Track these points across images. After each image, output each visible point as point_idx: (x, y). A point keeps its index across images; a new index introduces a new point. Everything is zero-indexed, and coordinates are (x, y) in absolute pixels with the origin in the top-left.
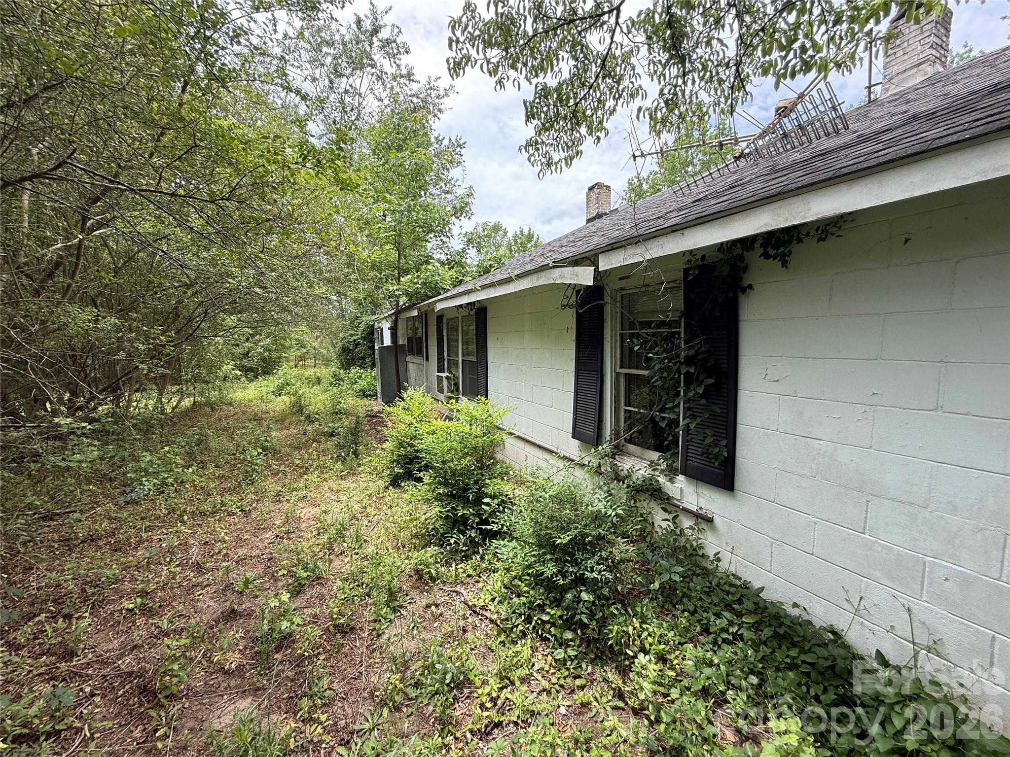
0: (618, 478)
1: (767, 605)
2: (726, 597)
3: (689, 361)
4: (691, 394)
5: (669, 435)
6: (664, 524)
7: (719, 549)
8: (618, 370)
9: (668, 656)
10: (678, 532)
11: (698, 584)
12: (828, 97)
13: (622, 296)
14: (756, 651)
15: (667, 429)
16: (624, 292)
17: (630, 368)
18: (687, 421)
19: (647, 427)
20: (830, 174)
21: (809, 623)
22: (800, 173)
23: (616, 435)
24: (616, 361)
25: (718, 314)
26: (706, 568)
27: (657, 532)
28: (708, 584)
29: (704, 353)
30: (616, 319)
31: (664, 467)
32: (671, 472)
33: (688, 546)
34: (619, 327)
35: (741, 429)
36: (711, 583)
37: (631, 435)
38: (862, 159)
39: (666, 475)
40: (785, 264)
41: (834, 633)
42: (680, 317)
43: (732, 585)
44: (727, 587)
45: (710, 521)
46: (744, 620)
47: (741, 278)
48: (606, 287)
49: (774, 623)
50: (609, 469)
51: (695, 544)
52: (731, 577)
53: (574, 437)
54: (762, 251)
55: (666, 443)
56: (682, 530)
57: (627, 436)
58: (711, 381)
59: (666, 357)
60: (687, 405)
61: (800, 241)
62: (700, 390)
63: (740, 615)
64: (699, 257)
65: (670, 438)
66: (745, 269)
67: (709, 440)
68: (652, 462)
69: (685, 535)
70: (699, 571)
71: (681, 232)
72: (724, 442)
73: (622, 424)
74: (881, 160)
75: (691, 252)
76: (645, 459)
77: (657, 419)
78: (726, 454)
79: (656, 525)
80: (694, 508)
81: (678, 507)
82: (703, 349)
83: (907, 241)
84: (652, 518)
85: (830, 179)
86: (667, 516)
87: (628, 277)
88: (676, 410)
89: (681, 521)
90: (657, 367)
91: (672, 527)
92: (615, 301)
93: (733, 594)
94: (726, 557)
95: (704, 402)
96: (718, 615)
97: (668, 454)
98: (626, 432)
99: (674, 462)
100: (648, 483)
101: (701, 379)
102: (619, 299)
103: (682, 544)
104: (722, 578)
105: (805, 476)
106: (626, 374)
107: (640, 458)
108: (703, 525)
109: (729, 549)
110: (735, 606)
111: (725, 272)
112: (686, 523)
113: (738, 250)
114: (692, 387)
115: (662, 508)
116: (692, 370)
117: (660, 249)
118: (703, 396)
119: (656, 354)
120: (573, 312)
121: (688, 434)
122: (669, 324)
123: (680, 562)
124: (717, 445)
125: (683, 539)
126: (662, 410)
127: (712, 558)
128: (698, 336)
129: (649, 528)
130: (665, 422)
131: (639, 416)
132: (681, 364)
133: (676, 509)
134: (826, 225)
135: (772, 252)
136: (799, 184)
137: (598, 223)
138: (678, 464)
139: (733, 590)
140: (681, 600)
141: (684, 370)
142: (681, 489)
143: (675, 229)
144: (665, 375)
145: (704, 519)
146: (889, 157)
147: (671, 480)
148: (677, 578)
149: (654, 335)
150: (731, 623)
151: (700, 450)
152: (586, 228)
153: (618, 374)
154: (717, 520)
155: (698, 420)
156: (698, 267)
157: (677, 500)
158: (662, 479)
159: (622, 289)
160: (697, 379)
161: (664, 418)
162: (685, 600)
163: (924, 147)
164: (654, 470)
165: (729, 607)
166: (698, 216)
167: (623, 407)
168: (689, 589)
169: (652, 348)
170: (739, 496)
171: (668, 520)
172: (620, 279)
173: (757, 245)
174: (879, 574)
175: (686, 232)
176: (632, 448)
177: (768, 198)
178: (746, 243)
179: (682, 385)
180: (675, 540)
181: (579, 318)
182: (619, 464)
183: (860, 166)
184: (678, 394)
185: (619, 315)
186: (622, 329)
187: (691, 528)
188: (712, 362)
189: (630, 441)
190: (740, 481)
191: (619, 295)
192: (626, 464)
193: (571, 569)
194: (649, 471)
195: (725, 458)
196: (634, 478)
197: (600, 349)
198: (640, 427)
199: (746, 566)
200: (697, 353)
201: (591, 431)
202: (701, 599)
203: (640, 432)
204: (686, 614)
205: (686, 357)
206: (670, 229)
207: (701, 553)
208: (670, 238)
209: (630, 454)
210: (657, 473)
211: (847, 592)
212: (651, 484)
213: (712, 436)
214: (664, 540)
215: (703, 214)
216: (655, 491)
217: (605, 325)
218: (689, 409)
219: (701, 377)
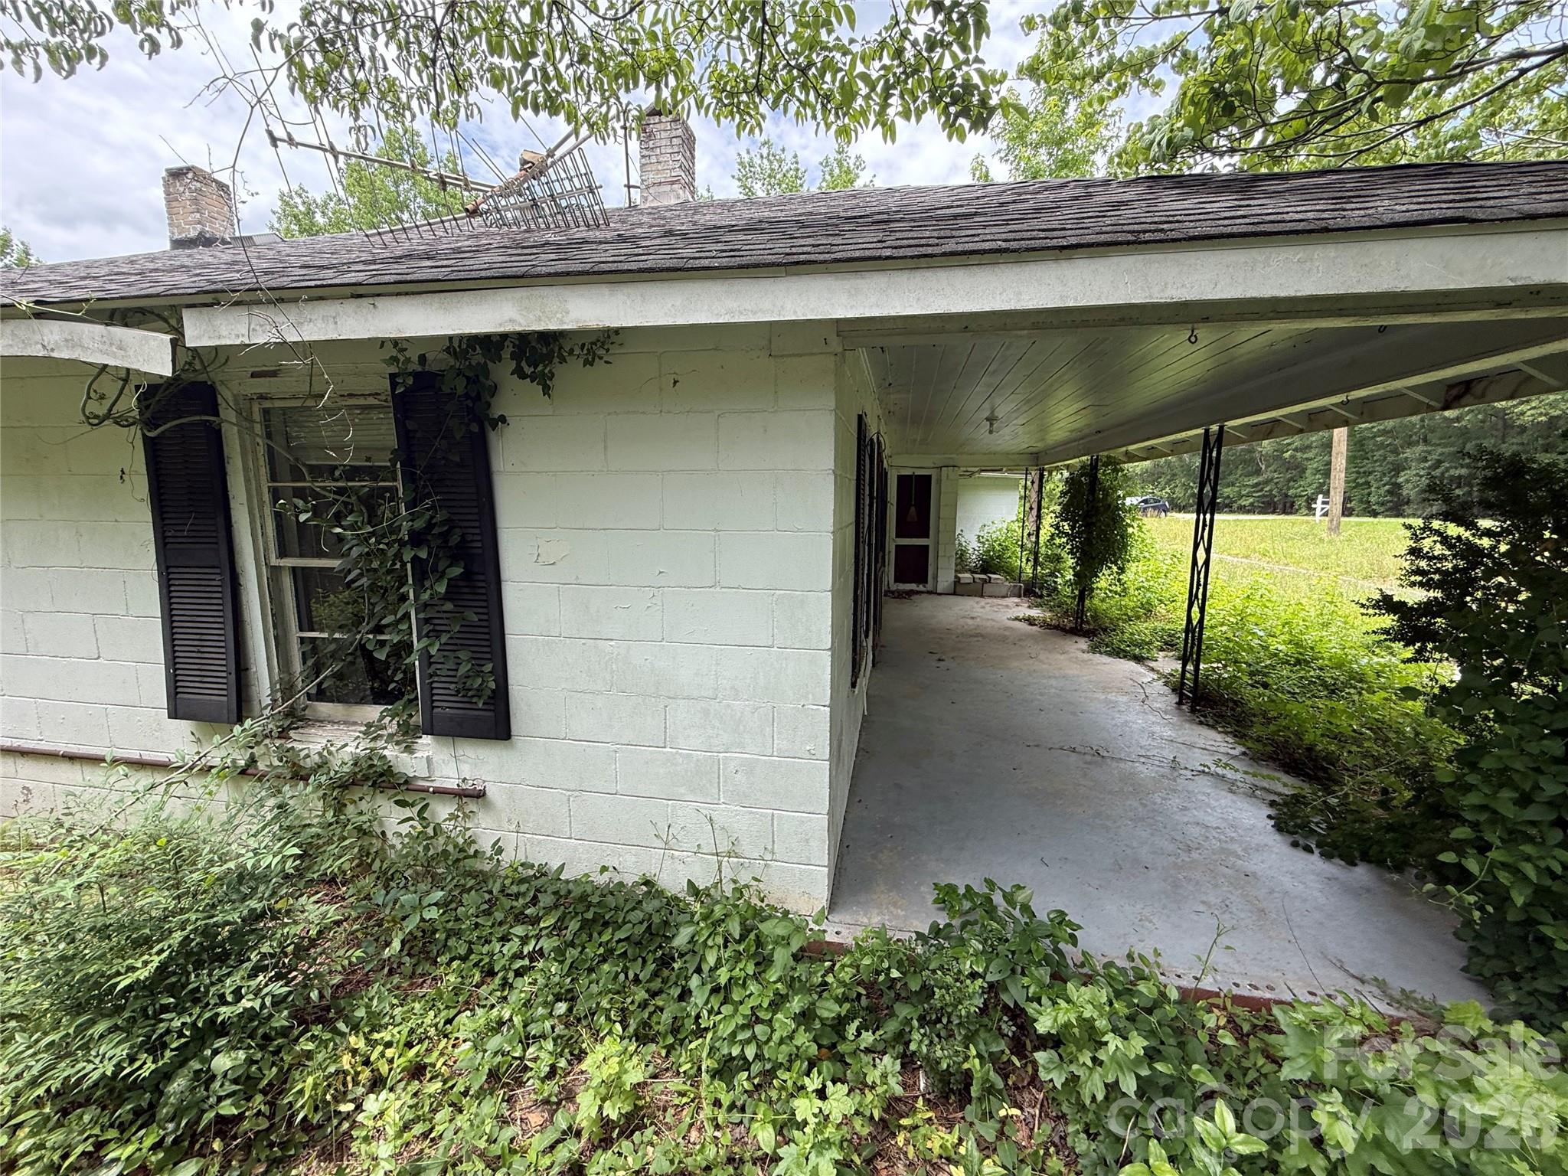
0: (299, 775)
1: (571, 886)
2: (515, 903)
3: (417, 539)
4: (426, 596)
5: (396, 671)
6: (405, 829)
7: (499, 834)
8: (274, 561)
9: (427, 1060)
10: (430, 831)
11: (472, 901)
12: (583, 171)
13: (266, 412)
14: (562, 962)
15: (392, 661)
16: (267, 404)
17: (302, 556)
18: (425, 641)
19: (352, 663)
20: (588, 267)
21: (621, 884)
22: (553, 257)
23: (287, 689)
24: (266, 543)
25: (457, 459)
26: (481, 872)
27: (393, 847)
28: (487, 896)
29: (443, 523)
30: (256, 460)
31: (392, 728)
32: (408, 735)
33: (450, 848)
34: (264, 472)
35: (511, 641)
36: (490, 892)
37: (320, 684)
38: (622, 258)
39: (398, 743)
40: (546, 390)
41: (647, 883)
42: (394, 463)
43: (522, 881)
44: (515, 889)
45: (480, 795)
46: (542, 925)
47: (489, 405)
48: (219, 387)
49: (580, 908)
50: (276, 763)
51: (461, 841)
52: (520, 869)
53: (174, 714)
54: (513, 365)
55: (392, 686)
56: (437, 829)
57: (312, 688)
58: (457, 571)
59: (372, 534)
60: (422, 616)
61: (563, 360)
62: (441, 588)
63: (535, 921)
64: (413, 354)
65: (399, 676)
66: (494, 390)
67: (463, 669)
68: (369, 725)
69: (442, 832)
70: (471, 883)
71: (371, 300)
72: (489, 667)
73: (297, 666)
74: (642, 265)
75: (395, 342)
76: (355, 724)
77: (370, 647)
78: (493, 685)
79: (389, 835)
80: (452, 784)
81: (426, 790)
82: (438, 518)
83: (675, 382)
84: (381, 824)
85: (587, 273)
86: (407, 812)
87: (273, 374)
88: (404, 627)
89: (433, 814)
90: (355, 552)
91: (420, 828)
92: (250, 419)
93: (524, 894)
94: (509, 843)
95: (449, 606)
96: (505, 939)
97: (399, 705)
98: (307, 679)
99: (411, 716)
100: (365, 765)
101: (441, 568)
102: (257, 416)
103: (440, 849)
104: (507, 877)
105: (600, 693)
106: (294, 570)
107: (345, 723)
108: (472, 806)
109: (513, 827)
110: (528, 912)
111: (460, 391)
112: (442, 811)
113: (477, 357)
114: (427, 584)
115: (397, 803)
116: (423, 555)
117: (332, 326)
118: (448, 596)
119: (352, 527)
120: (135, 434)
121: (431, 664)
122: (373, 473)
123: (437, 882)
124: (479, 673)
125: (441, 840)
126: (379, 629)
127: (488, 855)
128: (428, 495)
129: (377, 844)
130: (387, 649)
131: (333, 647)
132: (402, 544)
133: (423, 795)
134: (592, 343)
135: (528, 370)
136: (551, 270)
137: (202, 255)
138: (417, 719)
139: (523, 888)
140: (445, 946)
141: (407, 556)
142: (429, 760)
143: (357, 292)
144: (375, 565)
145: (471, 796)
146: (649, 265)
147: (409, 749)
148: (433, 914)
149: (340, 491)
150: (525, 940)
151: (452, 686)
152: (170, 258)
153: (275, 571)
154: (492, 792)
155: (444, 638)
156: (416, 375)
157: (423, 779)
158: (391, 752)
159: (262, 397)
160: (434, 570)
161: (382, 643)
162: (451, 942)
163: (681, 264)
164: (374, 739)
165: (520, 918)
166: (399, 278)
167: (295, 634)
168: (457, 919)
169: (338, 518)
170: (520, 744)
171: (411, 819)
172: (254, 375)
173: (506, 354)
174: (682, 790)
175: (380, 302)
176: (324, 708)
177: (509, 277)
178: (489, 344)
179: (410, 581)
180: (427, 848)
181: (154, 451)
182: (298, 746)
183: (621, 266)
184: (404, 598)
185: (261, 450)
186: (273, 478)
187: (453, 817)
188: (455, 539)
189: (321, 695)
190: (519, 722)
191: (256, 408)
192: (311, 744)
193: (177, 1023)
194: (365, 743)
195: (493, 691)
196: (335, 763)
197: (221, 521)
198: (337, 667)
199: (540, 842)
200: (430, 526)
201: (221, 696)
202: (477, 925)
203: (338, 676)
204: (455, 964)
205: (412, 533)
206: (348, 290)
207: (471, 852)
208: (350, 306)
209: (321, 722)
210: (381, 743)
211: (655, 825)
212: (372, 766)
213: (468, 661)
214: (406, 856)
215: (409, 278)
216: (382, 775)
217: (229, 468)
218: (427, 621)
219: (441, 566)
